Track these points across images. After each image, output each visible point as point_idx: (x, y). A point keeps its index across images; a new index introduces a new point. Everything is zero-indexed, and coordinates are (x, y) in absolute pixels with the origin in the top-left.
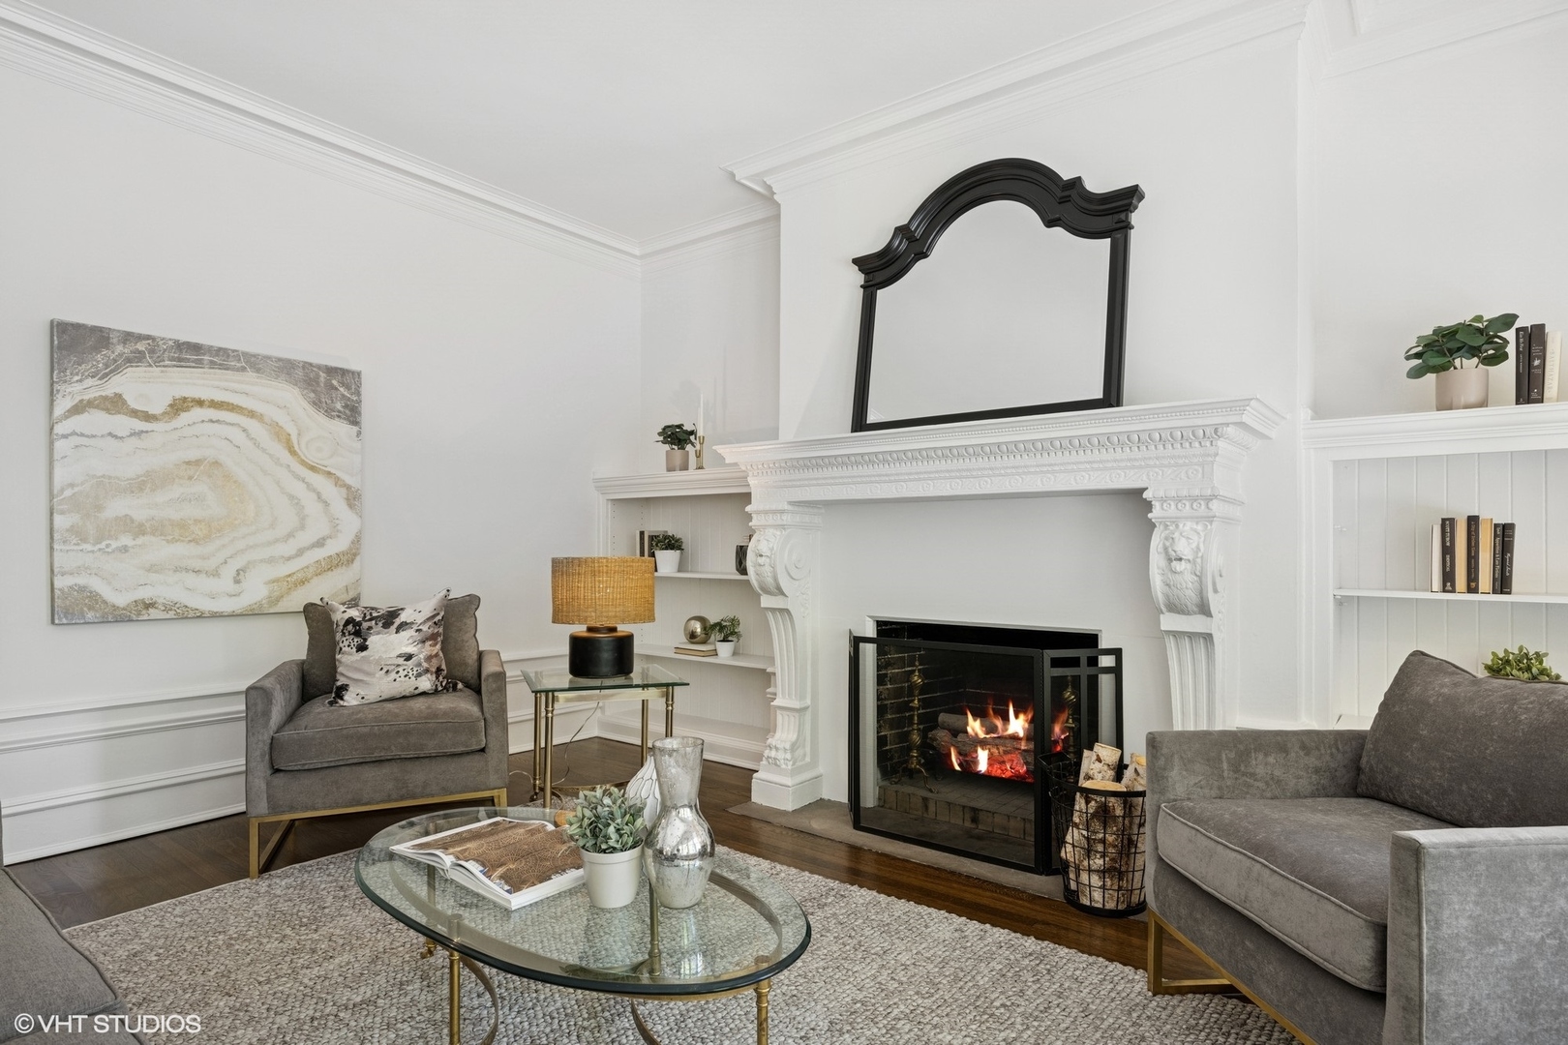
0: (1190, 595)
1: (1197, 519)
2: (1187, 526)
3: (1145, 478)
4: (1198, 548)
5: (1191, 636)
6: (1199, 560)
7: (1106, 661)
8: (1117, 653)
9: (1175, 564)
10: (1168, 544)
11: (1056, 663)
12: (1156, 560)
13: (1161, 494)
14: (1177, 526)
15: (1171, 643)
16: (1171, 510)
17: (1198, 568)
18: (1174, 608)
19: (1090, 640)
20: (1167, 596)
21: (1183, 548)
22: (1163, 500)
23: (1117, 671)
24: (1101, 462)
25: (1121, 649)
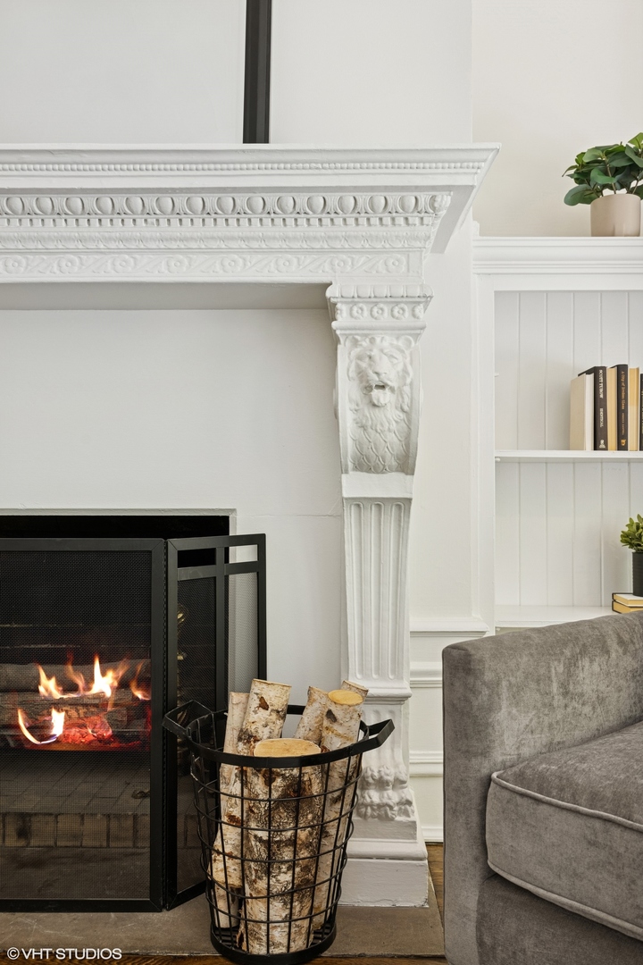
0: (390, 442)
1: (399, 331)
2: (386, 342)
3: (327, 267)
4: (405, 371)
5: (379, 503)
6: (407, 389)
7: (241, 554)
8: (259, 541)
9: (376, 393)
10: (364, 365)
11: (186, 559)
12: (347, 390)
13: (352, 292)
14: (372, 341)
15: (351, 516)
16: (364, 319)
17: (407, 400)
18: (365, 464)
19: (217, 525)
20: (358, 444)
21: (388, 370)
22: (353, 301)
23: (258, 569)
24: (263, 239)
25: (264, 536)
